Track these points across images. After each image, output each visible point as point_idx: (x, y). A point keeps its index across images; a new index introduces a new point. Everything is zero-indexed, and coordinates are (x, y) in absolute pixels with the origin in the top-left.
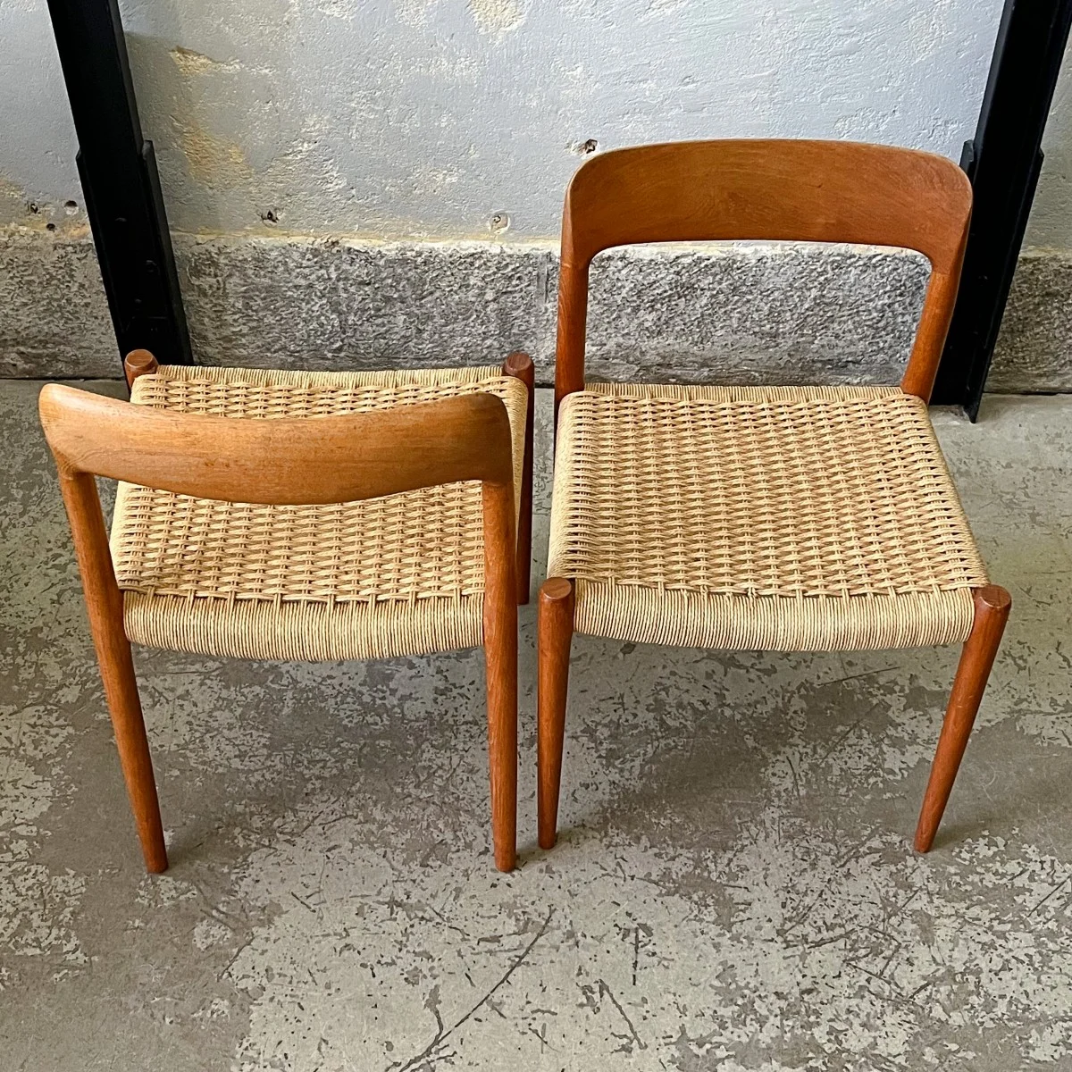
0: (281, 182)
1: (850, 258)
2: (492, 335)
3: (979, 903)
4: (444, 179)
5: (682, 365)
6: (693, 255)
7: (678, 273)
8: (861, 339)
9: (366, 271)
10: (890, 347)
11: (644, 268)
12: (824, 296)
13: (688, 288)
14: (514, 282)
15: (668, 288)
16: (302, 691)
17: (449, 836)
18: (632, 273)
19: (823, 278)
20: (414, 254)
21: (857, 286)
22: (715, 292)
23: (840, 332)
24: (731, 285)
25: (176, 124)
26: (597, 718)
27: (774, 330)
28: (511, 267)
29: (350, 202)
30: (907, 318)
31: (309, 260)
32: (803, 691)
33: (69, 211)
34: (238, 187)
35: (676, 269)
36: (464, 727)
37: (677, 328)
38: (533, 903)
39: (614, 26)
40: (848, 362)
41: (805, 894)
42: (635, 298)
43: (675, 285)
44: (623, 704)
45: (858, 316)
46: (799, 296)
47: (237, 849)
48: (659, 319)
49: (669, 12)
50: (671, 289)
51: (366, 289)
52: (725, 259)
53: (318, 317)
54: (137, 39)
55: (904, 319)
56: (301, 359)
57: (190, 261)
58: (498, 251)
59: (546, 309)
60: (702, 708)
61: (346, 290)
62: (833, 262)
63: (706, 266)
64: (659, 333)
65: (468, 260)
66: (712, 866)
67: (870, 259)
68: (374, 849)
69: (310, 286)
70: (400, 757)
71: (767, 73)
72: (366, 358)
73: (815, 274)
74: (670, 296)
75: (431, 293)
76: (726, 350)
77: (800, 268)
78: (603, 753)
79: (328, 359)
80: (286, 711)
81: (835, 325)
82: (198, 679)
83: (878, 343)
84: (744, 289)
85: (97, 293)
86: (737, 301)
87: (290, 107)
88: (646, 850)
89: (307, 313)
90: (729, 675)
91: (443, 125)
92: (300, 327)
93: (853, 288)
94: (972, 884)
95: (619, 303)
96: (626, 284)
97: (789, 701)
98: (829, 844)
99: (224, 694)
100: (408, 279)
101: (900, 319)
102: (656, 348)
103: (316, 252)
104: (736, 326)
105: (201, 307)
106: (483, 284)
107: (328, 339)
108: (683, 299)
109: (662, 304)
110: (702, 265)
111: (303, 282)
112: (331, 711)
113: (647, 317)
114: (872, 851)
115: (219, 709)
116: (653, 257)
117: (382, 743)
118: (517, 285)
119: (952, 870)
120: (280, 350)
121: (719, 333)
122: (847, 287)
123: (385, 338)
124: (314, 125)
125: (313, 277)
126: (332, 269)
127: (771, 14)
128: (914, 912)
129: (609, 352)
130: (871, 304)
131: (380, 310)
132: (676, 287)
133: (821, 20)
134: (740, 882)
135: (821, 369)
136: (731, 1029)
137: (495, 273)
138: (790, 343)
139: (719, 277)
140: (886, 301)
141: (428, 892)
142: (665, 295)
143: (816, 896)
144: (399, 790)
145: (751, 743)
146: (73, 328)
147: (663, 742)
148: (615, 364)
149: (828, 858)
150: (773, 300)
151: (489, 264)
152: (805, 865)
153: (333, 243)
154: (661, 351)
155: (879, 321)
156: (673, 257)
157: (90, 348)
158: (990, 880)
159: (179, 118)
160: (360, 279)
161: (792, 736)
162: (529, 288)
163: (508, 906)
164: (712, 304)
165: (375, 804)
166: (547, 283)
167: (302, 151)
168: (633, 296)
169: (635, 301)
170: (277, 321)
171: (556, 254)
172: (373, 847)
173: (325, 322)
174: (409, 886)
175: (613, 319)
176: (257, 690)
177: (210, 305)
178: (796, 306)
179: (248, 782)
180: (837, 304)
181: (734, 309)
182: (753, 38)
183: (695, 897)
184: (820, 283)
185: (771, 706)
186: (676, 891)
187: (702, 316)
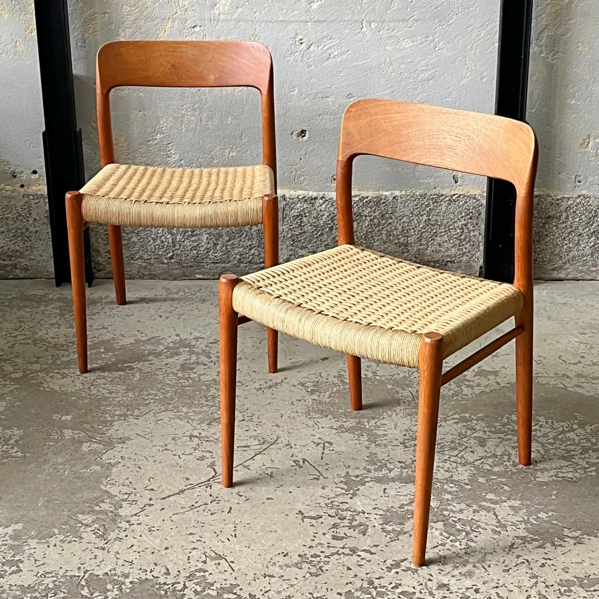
0: (145, 157)
1: (441, 196)
2: (254, 247)
4: (229, 153)
6: (359, 196)
8: (452, 247)
10: (469, 251)
12: (430, 219)
16: (145, 373)
18: (328, 206)
19: (428, 209)
21: (446, 214)
22: (372, 218)
23: (441, 242)
24: (380, 213)
25: (93, 124)
26: (306, 380)
27: (405, 242)
30: (476, 233)
33: (34, 177)
34: (122, 160)
38: (268, 436)
40: (447, 261)
42: (330, 222)
44: (321, 376)
45: (450, 232)
46: (417, 220)
47: (107, 421)
49: (339, 60)
52: (376, 197)
53: (161, 237)
54: (79, 78)
55: (475, 234)
56: (150, 264)
59: (283, 230)
62: (433, 199)
63: (367, 201)
66: (366, 424)
67: (452, 197)
70: (197, 393)
71: (389, 92)
72: (185, 263)
73: (424, 206)
77: (415, 203)
78: (309, 390)
79: (165, 263)
80: (135, 379)
81: (438, 238)
83: (462, 249)
84: (387, 216)
85: (43, 224)
86: (384, 224)
87: (152, 114)
88: (331, 419)
89: (155, 235)
90: (379, 367)
91: (229, 122)
92: (150, 243)
94: (508, 428)
95: (322, 225)
96: (325, 213)
101: (472, 234)
104: (385, 239)
105: (98, 232)
107: (166, 251)
110: (364, 201)
112: (161, 379)
114: (453, 419)
115: (100, 378)
117: (188, 388)
119: (498, 424)
120: (138, 258)
121: (376, 244)
122: (441, 214)
123: (196, 250)
124: (163, 125)
127: (388, 60)
128: (475, 437)
130: (455, 224)
133: (412, 62)
134: (381, 428)
136: (373, 472)
138: (415, 250)
139: (373, 209)
140: (464, 222)
141: (211, 433)
144: (196, 402)
145: (390, 387)
146: (27, 247)
147: (342, 387)
150: (404, 222)
155: (461, 235)
157: (35, 260)
161: (413, 384)
163: (254, 436)
164: (371, 225)
165: (183, 406)
166: (283, 213)
167: (156, 139)
168: (329, 221)
169: (330, 224)
170: (138, 240)
171: (287, 196)
172: (181, 419)
173: (164, 240)
174: (201, 431)
175: (319, 236)
176: (120, 373)
177: (103, 231)
178: (416, 226)
179: (114, 400)
180: (437, 225)
181: (383, 228)
182: (380, 72)
183: (357, 433)
184: (427, 212)
185: (402, 375)
186: (346, 431)
187: (366, 233)
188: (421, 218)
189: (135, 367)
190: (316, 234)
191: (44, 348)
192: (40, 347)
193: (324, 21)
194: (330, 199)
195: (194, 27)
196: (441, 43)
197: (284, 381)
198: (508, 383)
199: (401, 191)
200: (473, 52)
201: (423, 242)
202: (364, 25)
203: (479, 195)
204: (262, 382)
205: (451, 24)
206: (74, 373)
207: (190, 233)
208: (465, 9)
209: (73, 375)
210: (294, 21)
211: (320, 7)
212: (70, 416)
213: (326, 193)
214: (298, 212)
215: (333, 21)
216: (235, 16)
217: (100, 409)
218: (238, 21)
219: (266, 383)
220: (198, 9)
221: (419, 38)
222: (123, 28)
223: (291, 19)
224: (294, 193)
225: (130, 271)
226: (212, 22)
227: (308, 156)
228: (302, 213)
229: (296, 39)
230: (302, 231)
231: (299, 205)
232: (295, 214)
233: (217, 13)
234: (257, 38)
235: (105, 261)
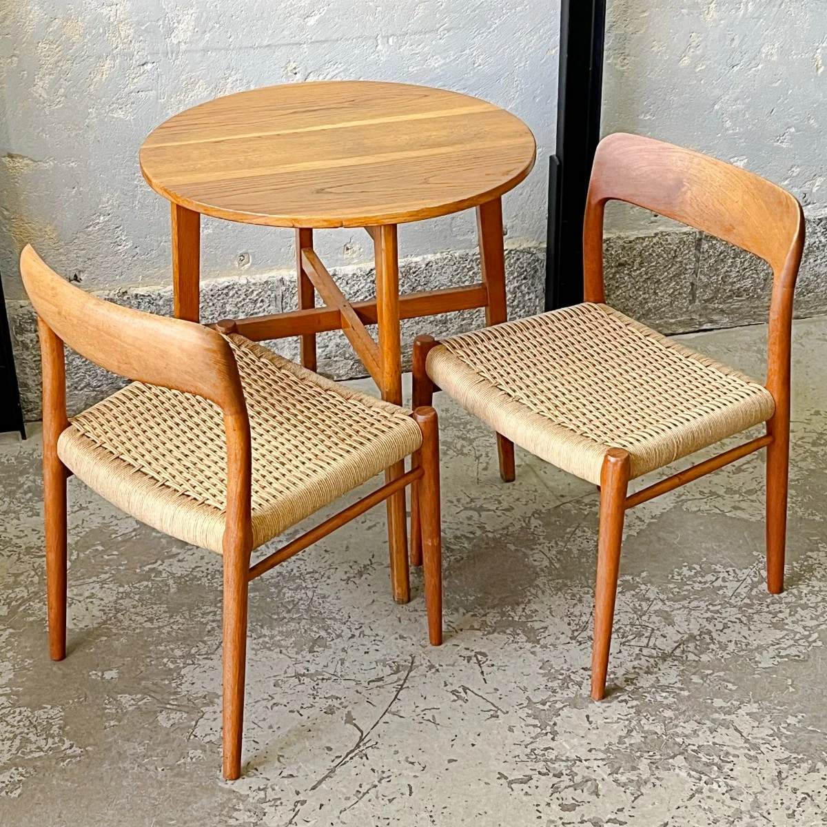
0: (84, 249)
3: (696, 599)
4: (203, 232)
7: (373, 282)
11: (349, 282)
14: (258, 305)
15: (367, 294)
16: (179, 577)
17: (323, 634)
18: (341, 286)
19: (471, 273)
24: (410, 286)
25: (5, 213)
27: (443, 318)
28: (255, 293)
29: (135, 258)
30: (532, 295)
32: (536, 515)
34: (51, 257)
35: (372, 279)
36: (309, 575)
38: (398, 656)
41: (581, 616)
47: (170, 669)
50: (370, 295)
52: (403, 267)
55: (530, 297)
56: (102, 392)
57: (15, 322)
58: (245, 282)
60: (472, 536)
65: (224, 292)
66: (512, 614)
68: (272, 650)
70: (268, 599)
73: (466, 270)
77: (455, 267)
80: (172, 591)
82: (98, 586)
84: (419, 288)
87: (90, 190)
88: (464, 614)
90: (482, 516)
94: (687, 590)
97: (529, 522)
98: (586, 589)
99: (121, 590)
101: (527, 298)
105: (24, 359)
106: (236, 309)
112: (207, 585)
115: (122, 598)
116: (355, 272)
118: (261, 307)
119: (671, 586)
120: (85, 387)
124: (108, 202)
128: (656, 612)
129: (331, 352)
132: (373, 292)
134: (535, 618)
136: (560, 692)
137: (244, 300)
138: (456, 327)
139: (401, 281)
140: (516, 284)
141: (321, 665)
143: (588, 615)
144: (276, 617)
145: (513, 548)
147: (452, 558)
148: (336, 361)
149: (589, 596)
151: (239, 292)
152: (575, 602)
153: (123, 293)
155: (514, 301)
156: (368, 270)
158: (697, 587)
159: (8, 207)
161: (539, 539)
162: (270, 308)
163: (381, 661)
165: (262, 627)
166: (281, 302)
167: (99, 223)
170: (83, 362)
171: (287, 278)
172: (269, 649)
174: (306, 665)
176: (145, 583)
177: (31, 357)
179: (162, 633)
183: (508, 631)
185: (518, 527)
186: (494, 631)
189: (161, 568)
191: (15, 557)
192: (9, 556)
193: (325, 41)
194: (344, 276)
195: (143, 65)
196: (482, 57)
197: (373, 561)
198: (653, 518)
199: (435, 253)
200: (522, 64)
202: (379, 42)
203: (535, 248)
204: (345, 567)
205: (494, 31)
206: (81, 595)
208: (511, 9)
209: (81, 598)
210: (284, 45)
211: (319, 22)
212: (115, 671)
213: (338, 268)
215: (337, 40)
216: (201, 44)
217: (150, 651)
218: (205, 50)
219: (351, 567)
220: (148, 38)
221: (452, 53)
222: (40, 75)
223: (280, 42)
225: (73, 405)
226: (170, 55)
229: (289, 69)
233: (175, 42)
234: (233, 72)
235: (38, 396)
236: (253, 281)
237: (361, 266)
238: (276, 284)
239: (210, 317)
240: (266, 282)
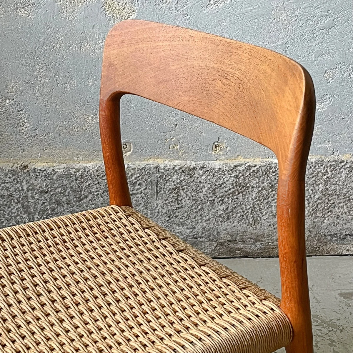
1: (341, 163)
4: (92, 120)
5: (243, 241)
6: (245, 165)
7: (237, 177)
9: (45, 183)
11: (216, 174)
12: (327, 189)
13: (243, 187)
14: (136, 187)
15: (231, 187)
18: (209, 177)
19: (325, 177)
20: (74, 170)
21: (347, 182)
22: (260, 189)
23: (340, 214)
24: (270, 183)
28: (134, 177)
29: (35, 138)
31: (10, 178)
35: (236, 174)
37: (239, 215)
39: (189, 16)
40: (346, 235)
42: (211, 195)
43: (236, 184)
48: (227, 209)
49: (221, 6)
50: (233, 188)
51: (46, 196)
52: (264, 166)
59: (157, 205)
61: (33, 197)
62: (331, 166)
63: (254, 171)
64: (228, 218)
69: (11, 195)
71: (281, 43)
73: (320, 174)
74: (233, 193)
75: (86, 197)
76: (270, 229)
81: (336, 209)
86: (274, 195)
89: (8, 214)
91: (91, 84)
92: (4, 224)
93: (345, 183)
95: (202, 198)
96: (206, 185)
100: (72, 188)
102: (227, 229)
103: (14, 173)
104: (275, 212)
108: (241, 194)
109: (228, 198)
110: (251, 171)
111: (6, 193)
113: (219, 207)
116: (221, 167)
118: (139, 189)
121: (265, 217)
122: (341, 183)
124: (12, 89)
125: (12, 189)
126: (24, 183)
127: (281, 4)
129: (198, 233)
131: (54, 210)
132: (236, 186)
133: (310, 7)
135: (331, 241)
139: (261, 179)
142: (230, 192)
153: (25, 167)
154: (229, 231)
156: (233, 166)
160: (41, 189)
162: (146, 191)
164: (259, 197)
166: (157, 187)
167: (5, 106)
168: (210, 193)
169: (211, 197)
171: (162, 167)
173: (20, 220)
175: (199, 210)
178: (311, 197)
180: (336, 195)
181: (273, 200)
182: (271, 20)
184: (324, 181)
187: (254, 206)
188: (317, 188)
190: (195, 209)
194: (211, 169)
201: (318, 215)
207: (49, 212)
213: (206, 162)
214: (174, 185)
224: (169, 163)
227: (184, 121)
228: (179, 186)
230: (180, 206)
231: (175, 177)
232: (171, 187)
236: (132, 166)
237: (226, 162)
238: (152, 171)
239: (95, 194)
240: (144, 168)
